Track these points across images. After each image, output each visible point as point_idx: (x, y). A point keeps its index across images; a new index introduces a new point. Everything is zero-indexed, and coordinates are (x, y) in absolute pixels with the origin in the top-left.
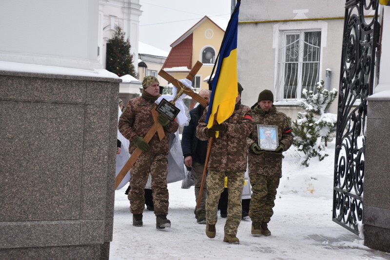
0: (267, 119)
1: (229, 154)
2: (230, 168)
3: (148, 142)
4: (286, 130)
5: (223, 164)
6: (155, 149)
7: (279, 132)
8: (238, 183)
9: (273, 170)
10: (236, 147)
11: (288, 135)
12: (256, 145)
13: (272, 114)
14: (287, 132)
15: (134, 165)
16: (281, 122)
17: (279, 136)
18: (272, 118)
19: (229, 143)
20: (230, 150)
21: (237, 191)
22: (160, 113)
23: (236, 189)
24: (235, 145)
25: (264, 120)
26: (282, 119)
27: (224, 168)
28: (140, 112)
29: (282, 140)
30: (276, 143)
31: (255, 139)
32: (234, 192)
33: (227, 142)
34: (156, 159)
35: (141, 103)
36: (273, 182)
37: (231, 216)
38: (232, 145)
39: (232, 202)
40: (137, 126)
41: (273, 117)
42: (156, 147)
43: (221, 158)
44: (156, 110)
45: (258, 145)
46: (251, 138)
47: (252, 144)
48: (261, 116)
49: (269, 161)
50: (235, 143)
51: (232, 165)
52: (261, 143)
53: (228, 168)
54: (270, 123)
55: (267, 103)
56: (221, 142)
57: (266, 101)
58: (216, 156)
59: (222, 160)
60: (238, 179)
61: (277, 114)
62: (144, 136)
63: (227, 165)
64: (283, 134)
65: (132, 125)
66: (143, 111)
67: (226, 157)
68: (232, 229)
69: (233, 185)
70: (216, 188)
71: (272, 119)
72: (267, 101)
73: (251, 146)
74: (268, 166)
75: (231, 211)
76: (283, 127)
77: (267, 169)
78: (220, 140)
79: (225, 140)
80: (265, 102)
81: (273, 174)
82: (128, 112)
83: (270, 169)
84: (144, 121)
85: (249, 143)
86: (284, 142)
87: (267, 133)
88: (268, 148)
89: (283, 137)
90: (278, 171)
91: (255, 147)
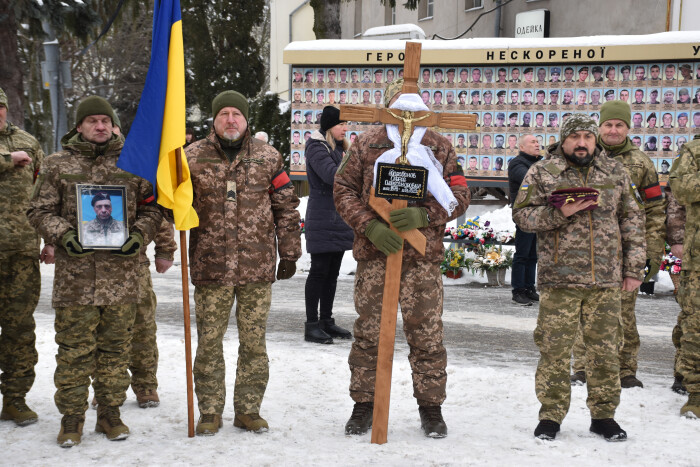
0: (102, 167)
1: (241, 248)
2: (245, 279)
5: (231, 271)
7: (128, 200)
8: (258, 310)
9: (117, 291)
12: (71, 238)
13: (112, 157)
14: (148, 200)
17: (130, 210)
18: (112, 165)
19: (242, 225)
20: (244, 241)
21: (258, 328)
23: (255, 322)
25: (94, 171)
27: (233, 279)
29: (137, 219)
31: (71, 216)
32: (253, 329)
36: (120, 314)
37: (248, 377)
38: (249, 231)
39: (248, 348)
43: (226, 259)
45: (76, 239)
46: (59, 214)
47: (63, 233)
48: (86, 160)
49: (106, 269)
51: (250, 273)
53: (242, 280)
54: (109, 179)
55: (100, 122)
56: (222, 224)
57: (96, 117)
59: (228, 262)
60: (259, 302)
63: (238, 272)
64: (139, 204)
67: (235, 256)
68: (251, 402)
69: (248, 314)
70: (211, 322)
71: (113, 168)
73: (61, 237)
74: (106, 280)
75: (247, 366)
76: (140, 188)
77: (103, 290)
78: (219, 221)
81: (118, 299)
83: (112, 287)
85: (55, 231)
86: (139, 223)
87: (100, 206)
88: (103, 244)
89: (140, 213)
90: (131, 290)
91: (70, 244)
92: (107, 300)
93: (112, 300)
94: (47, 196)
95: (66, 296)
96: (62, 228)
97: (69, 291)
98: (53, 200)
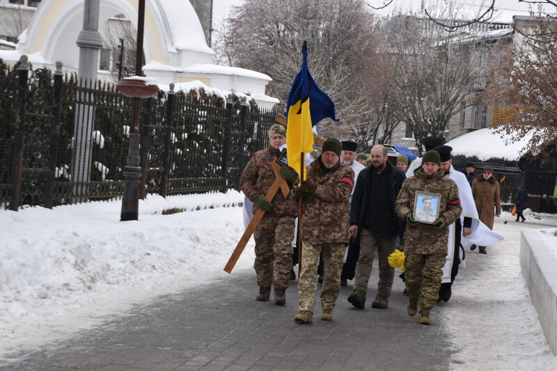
0: (430, 185)
1: (321, 224)
3: (271, 200)
4: (454, 200)
5: (315, 236)
6: (277, 212)
7: (441, 202)
9: (433, 247)
10: (330, 217)
11: (455, 207)
13: (436, 180)
14: (453, 203)
15: (257, 228)
16: (447, 190)
17: (441, 207)
18: (435, 184)
20: (323, 220)
22: (281, 165)
24: (329, 214)
25: (426, 187)
26: (448, 187)
27: (316, 240)
28: (264, 168)
29: (445, 212)
30: (435, 215)
33: (319, 211)
34: (280, 222)
35: (266, 157)
40: (259, 184)
41: (438, 183)
42: (279, 210)
44: (277, 162)
45: (412, 216)
48: (423, 181)
50: (329, 212)
51: (325, 238)
52: (417, 213)
53: (320, 241)
54: (432, 191)
58: (307, 227)
61: (443, 181)
62: (265, 195)
63: (319, 237)
64: (447, 204)
65: (254, 183)
66: (266, 166)
67: (318, 228)
71: (436, 186)
72: (430, 163)
74: (427, 242)
76: (449, 197)
77: (426, 246)
78: (311, 208)
79: (317, 209)
80: (428, 164)
81: (434, 250)
82: (252, 168)
84: (266, 179)
85: (404, 212)
86: (446, 214)
87: (426, 203)
88: (425, 220)
89: (448, 209)
90: (442, 246)
91: (409, 218)
92: (429, 251)
93: (431, 251)
94: (404, 198)
95: (409, 249)
96: (407, 211)
97: (411, 247)
98: (406, 200)
